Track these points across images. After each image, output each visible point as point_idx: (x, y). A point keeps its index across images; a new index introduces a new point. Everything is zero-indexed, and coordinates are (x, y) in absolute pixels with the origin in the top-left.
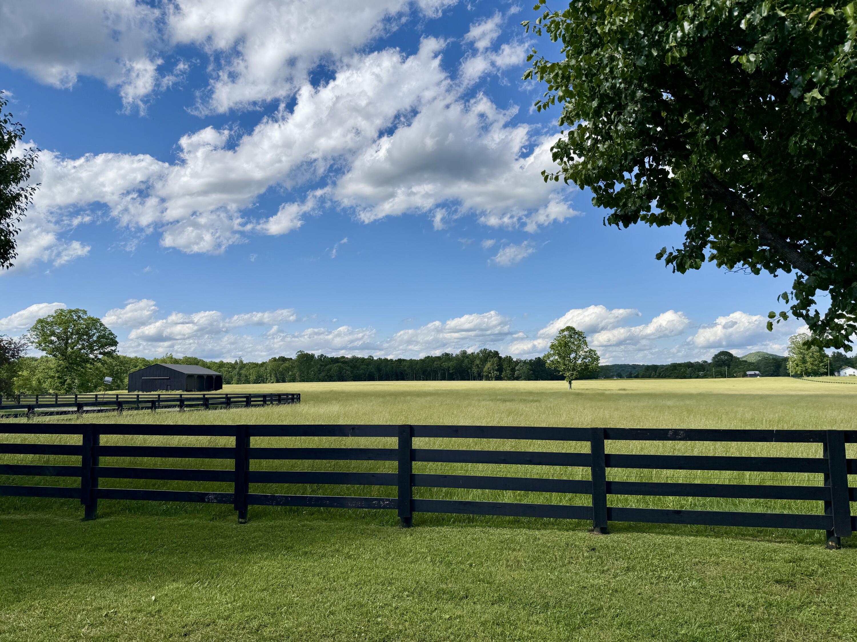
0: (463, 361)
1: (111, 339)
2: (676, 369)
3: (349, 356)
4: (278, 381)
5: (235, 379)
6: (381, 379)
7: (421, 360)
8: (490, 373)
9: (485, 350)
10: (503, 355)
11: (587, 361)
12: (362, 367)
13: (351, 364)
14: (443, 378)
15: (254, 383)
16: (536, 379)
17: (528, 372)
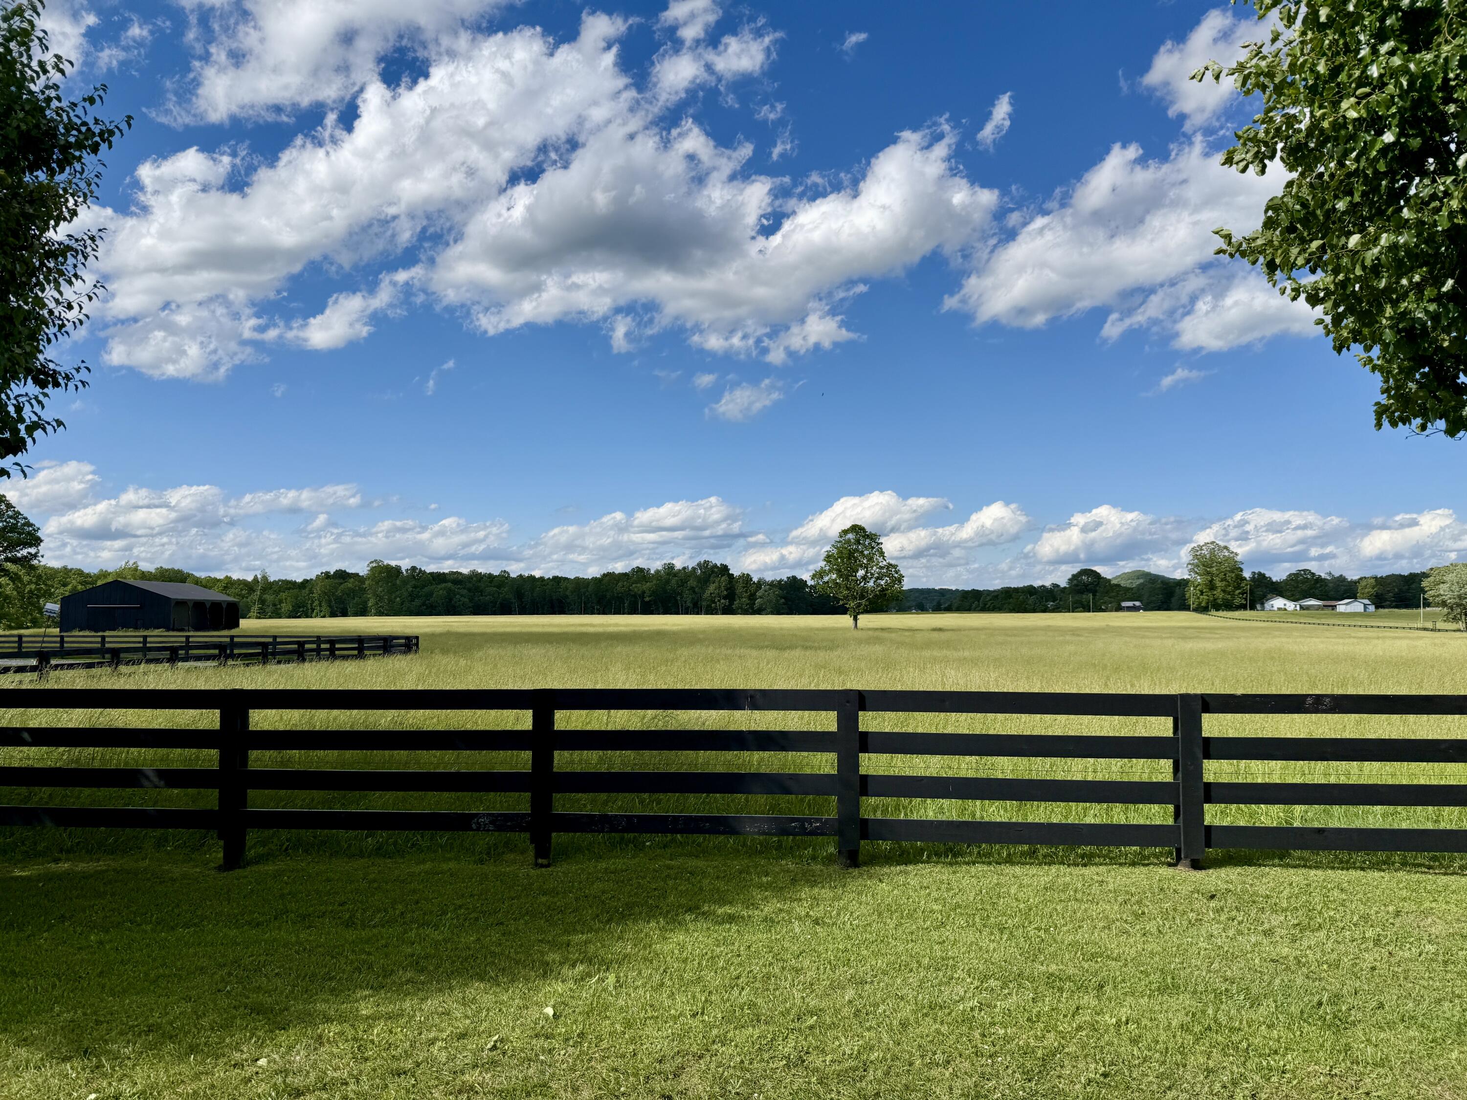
0: (668, 582)
1: (29, 533)
2: (1010, 597)
3: (465, 571)
4: (333, 615)
5: (255, 608)
6: (523, 611)
7: (595, 579)
8: (714, 602)
9: (706, 562)
10: (735, 571)
11: (883, 582)
12: (489, 589)
13: (469, 585)
14: (633, 611)
15: (289, 617)
16: (790, 612)
17: (777, 601)
